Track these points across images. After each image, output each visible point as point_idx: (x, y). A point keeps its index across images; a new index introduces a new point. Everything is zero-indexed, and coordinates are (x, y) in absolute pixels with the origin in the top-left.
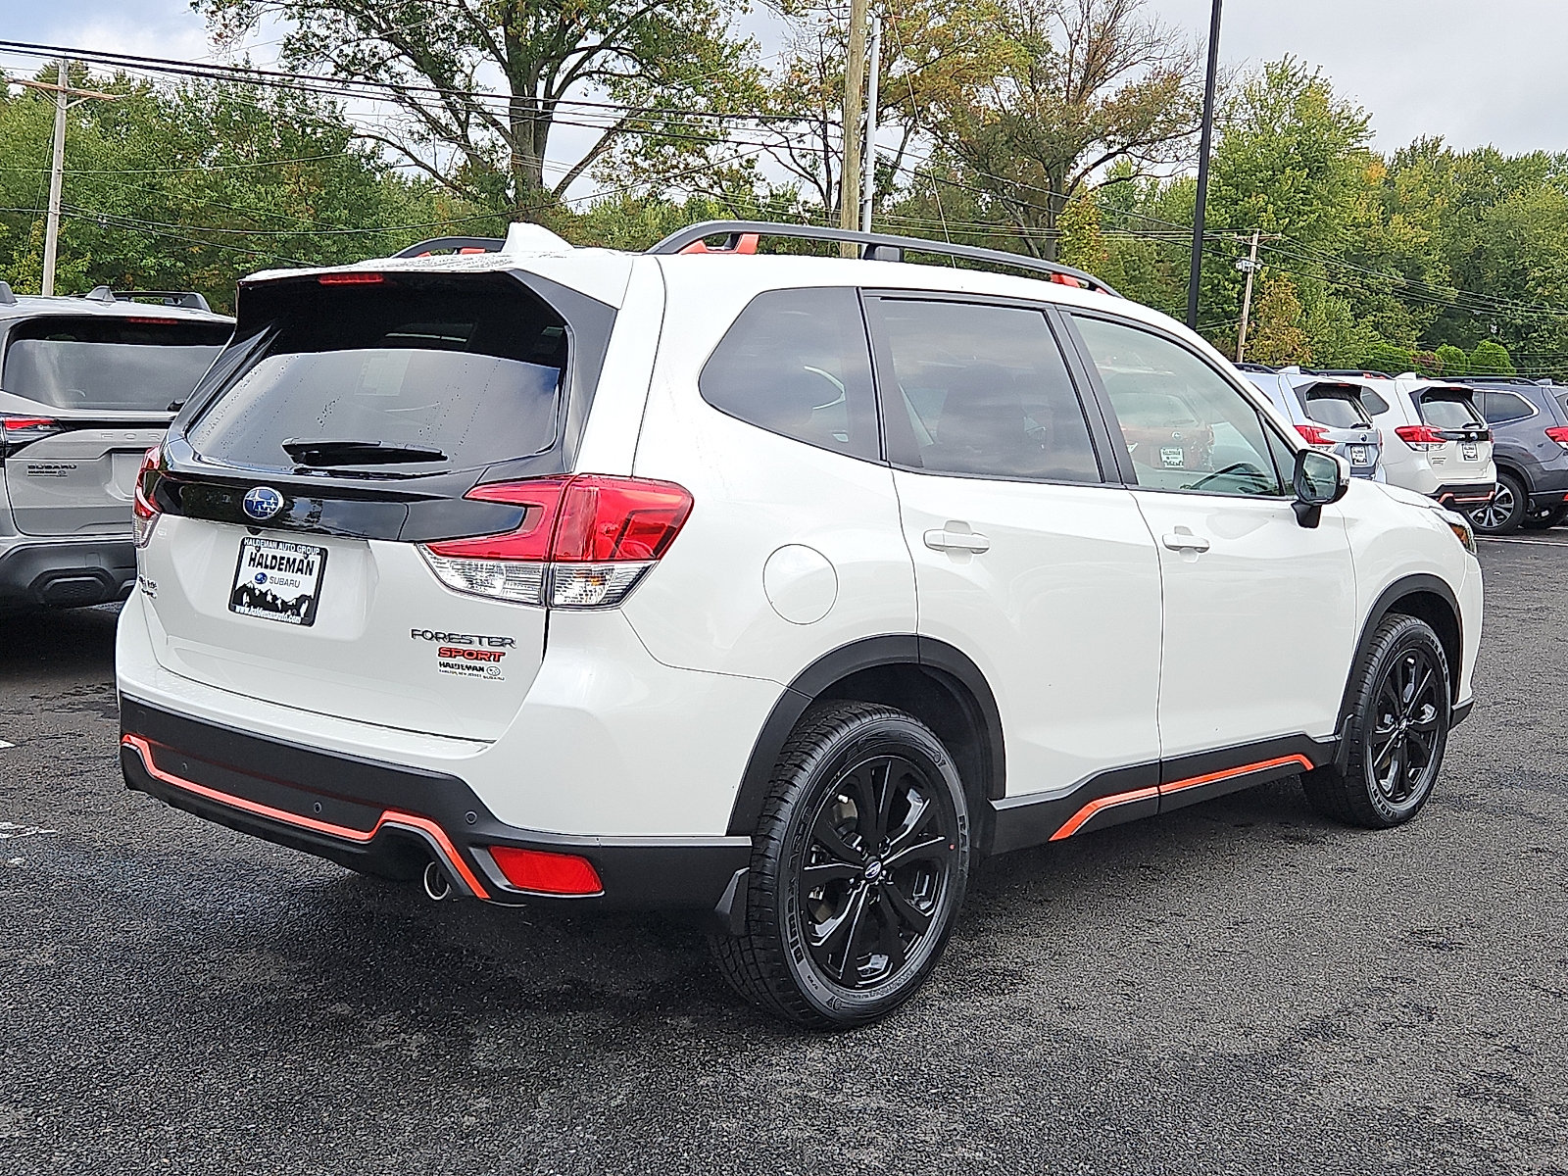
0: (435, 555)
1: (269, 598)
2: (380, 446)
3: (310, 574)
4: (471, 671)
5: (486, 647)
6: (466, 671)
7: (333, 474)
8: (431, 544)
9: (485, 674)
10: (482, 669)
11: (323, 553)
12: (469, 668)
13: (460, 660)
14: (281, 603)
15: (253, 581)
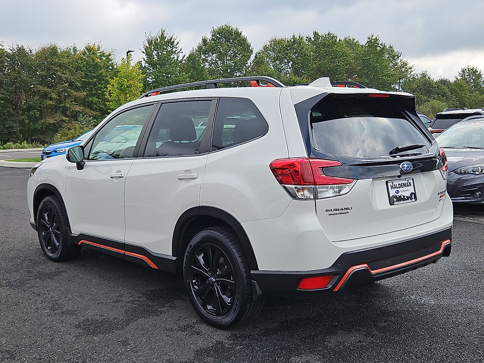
1: (402, 197)
3: (411, 186)
11: (413, 180)
14: (406, 197)
15: (395, 193)
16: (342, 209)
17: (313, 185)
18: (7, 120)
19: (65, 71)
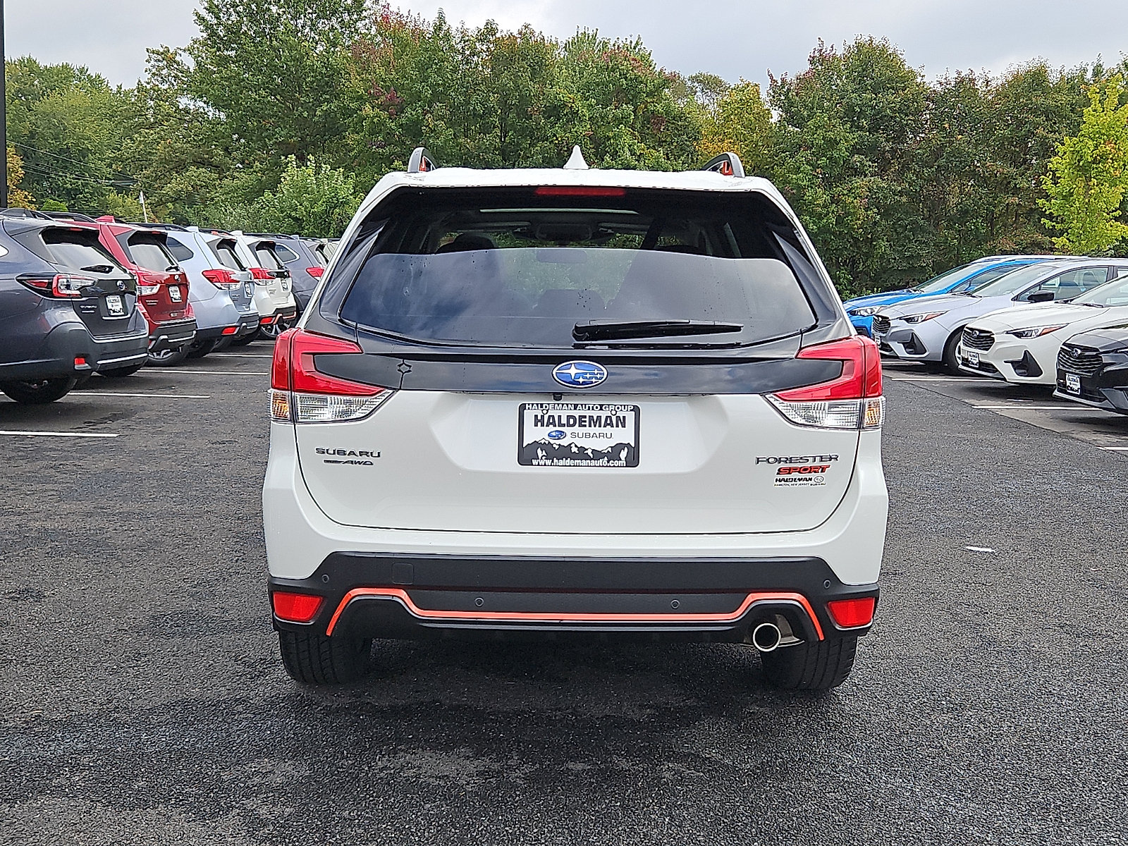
0: (782, 401)
1: (574, 449)
2: (690, 324)
3: (624, 426)
4: (801, 482)
5: (817, 463)
6: (798, 482)
7: (611, 346)
8: (777, 393)
9: (812, 482)
10: (810, 479)
11: (636, 410)
12: (799, 480)
13: (795, 475)
14: (592, 453)
15: (547, 438)
16: (352, 453)
17: (288, 390)
18: (910, 241)
19: (1057, 125)
